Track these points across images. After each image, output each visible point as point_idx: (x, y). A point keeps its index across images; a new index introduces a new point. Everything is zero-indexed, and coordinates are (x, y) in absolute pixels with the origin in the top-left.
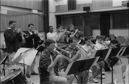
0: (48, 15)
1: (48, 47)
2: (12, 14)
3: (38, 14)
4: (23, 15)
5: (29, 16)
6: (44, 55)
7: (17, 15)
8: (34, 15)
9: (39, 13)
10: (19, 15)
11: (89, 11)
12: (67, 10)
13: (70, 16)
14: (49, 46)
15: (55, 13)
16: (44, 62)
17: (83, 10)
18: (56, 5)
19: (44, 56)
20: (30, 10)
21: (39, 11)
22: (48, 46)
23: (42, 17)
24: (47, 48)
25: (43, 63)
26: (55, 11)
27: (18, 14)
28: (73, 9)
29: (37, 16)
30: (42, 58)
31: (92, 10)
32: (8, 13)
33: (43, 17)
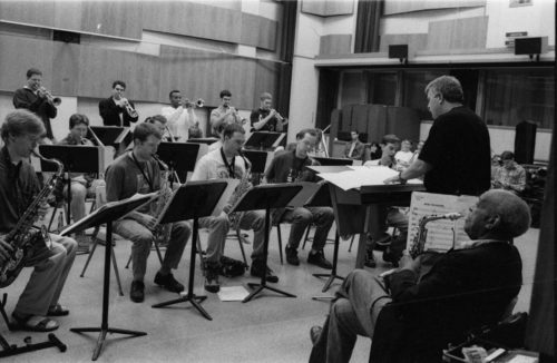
0: (291, 65)
2: (172, 56)
3: (257, 61)
4: (204, 59)
5: (225, 62)
7: (185, 60)
8: (241, 62)
9: (259, 57)
10: (194, 60)
12: (352, 51)
13: (360, 71)
15: (316, 58)
17: (387, 54)
18: (322, 35)
20: (233, 45)
21: (259, 49)
23: (271, 70)
26: (317, 53)
27: (189, 56)
28: (369, 50)
29: (252, 65)
31: (416, 56)
32: (161, 53)
33: (273, 69)
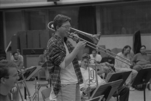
1: (59, 28)
6: (54, 41)
11: (58, 2)
14: (62, 27)
16: (56, 52)
19: (54, 43)
22: (60, 26)
24: (58, 30)
25: (54, 53)
30: (50, 45)
